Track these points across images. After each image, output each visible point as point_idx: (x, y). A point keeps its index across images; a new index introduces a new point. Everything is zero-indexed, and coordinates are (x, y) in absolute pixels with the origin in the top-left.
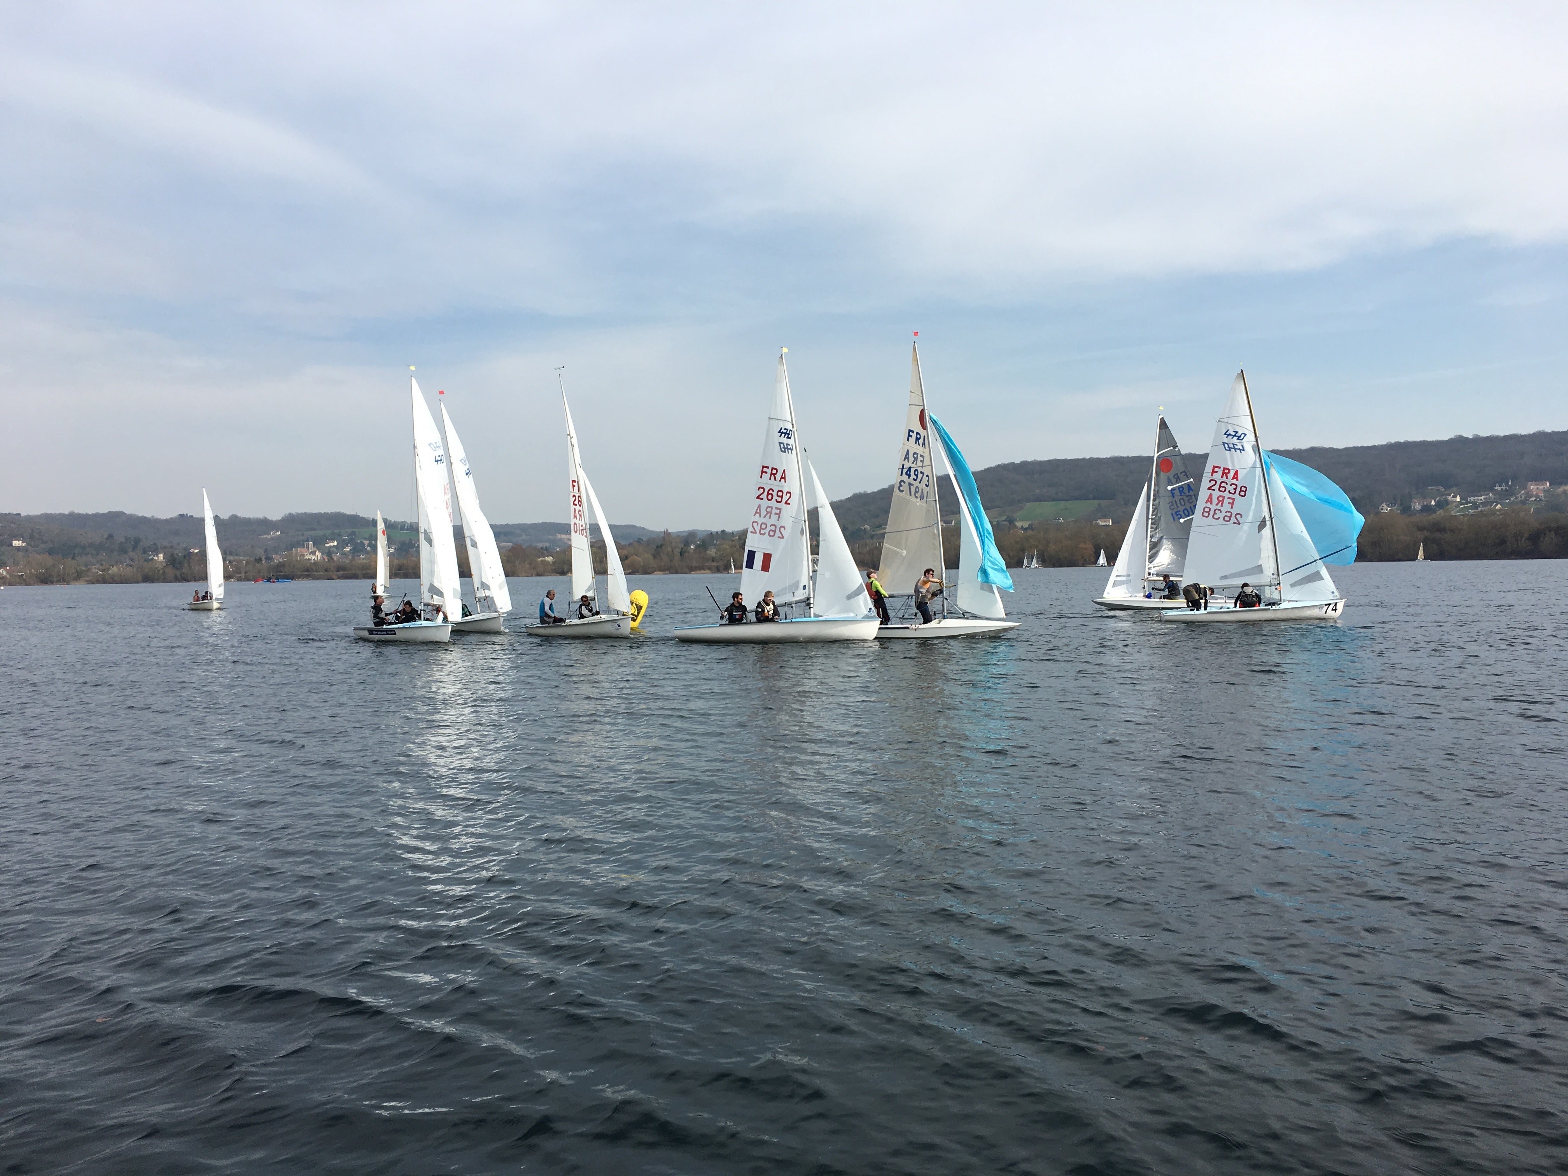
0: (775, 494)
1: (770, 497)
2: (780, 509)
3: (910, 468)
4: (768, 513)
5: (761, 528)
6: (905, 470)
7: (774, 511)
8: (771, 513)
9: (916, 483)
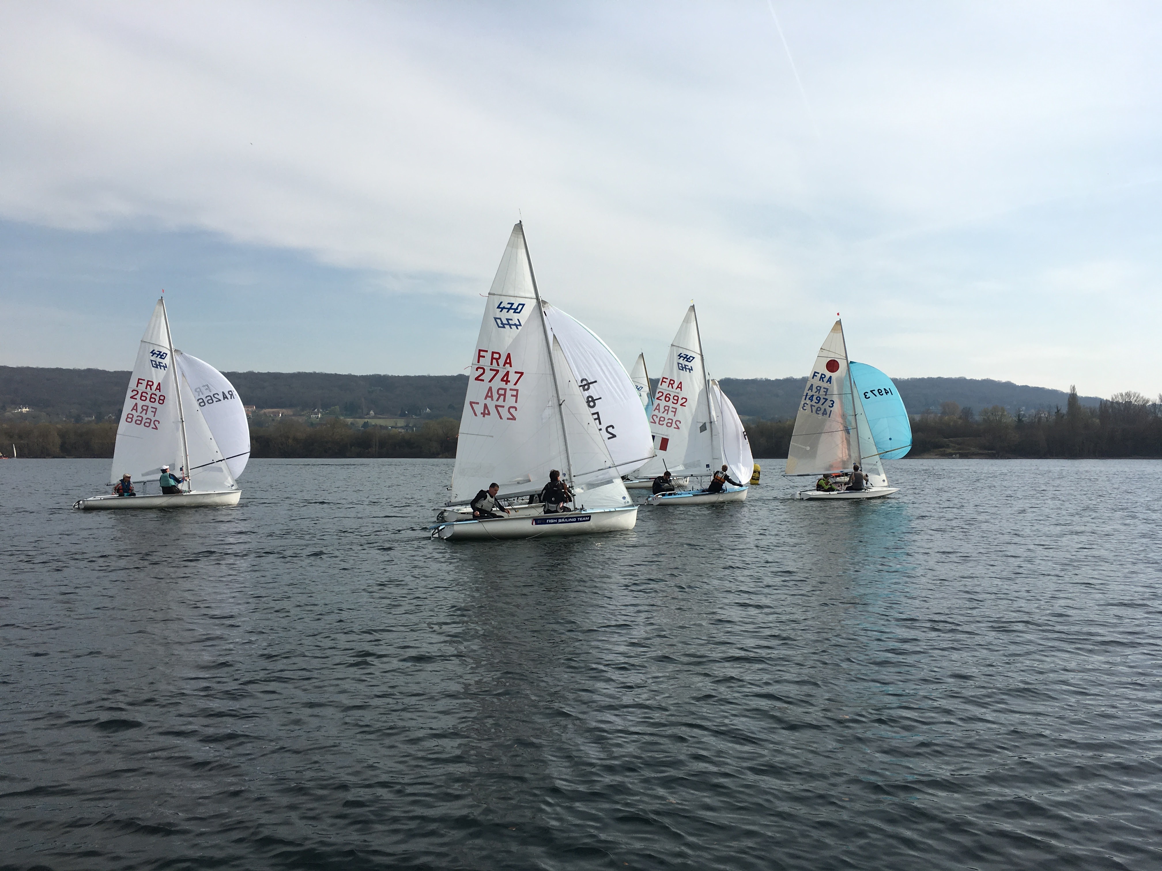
0: (671, 397)
1: (667, 399)
2: (676, 409)
3: (813, 395)
4: (666, 410)
5: (660, 420)
6: (808, 397)
7: (671, 409)
8: (668, 410)
9: (817, 405)
